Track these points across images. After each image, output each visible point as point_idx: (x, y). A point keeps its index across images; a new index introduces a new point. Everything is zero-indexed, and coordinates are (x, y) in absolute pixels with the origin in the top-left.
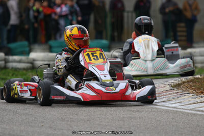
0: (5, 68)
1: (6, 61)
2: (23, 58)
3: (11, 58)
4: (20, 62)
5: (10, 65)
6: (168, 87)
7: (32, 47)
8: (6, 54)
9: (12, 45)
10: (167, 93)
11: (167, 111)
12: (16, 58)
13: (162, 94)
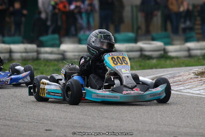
0: (37, 59)
1: (38, 53)
2: (55, 49)
3: (43, 49)
4: (51, 53)
5: (42, 56)
6: (193, 74)
7: (63, 40)
8: (39, 46)
9: (43, 38)
10: (192, 81)
11: (192, 97)
12: (48, 49)
13: (187, 82)
